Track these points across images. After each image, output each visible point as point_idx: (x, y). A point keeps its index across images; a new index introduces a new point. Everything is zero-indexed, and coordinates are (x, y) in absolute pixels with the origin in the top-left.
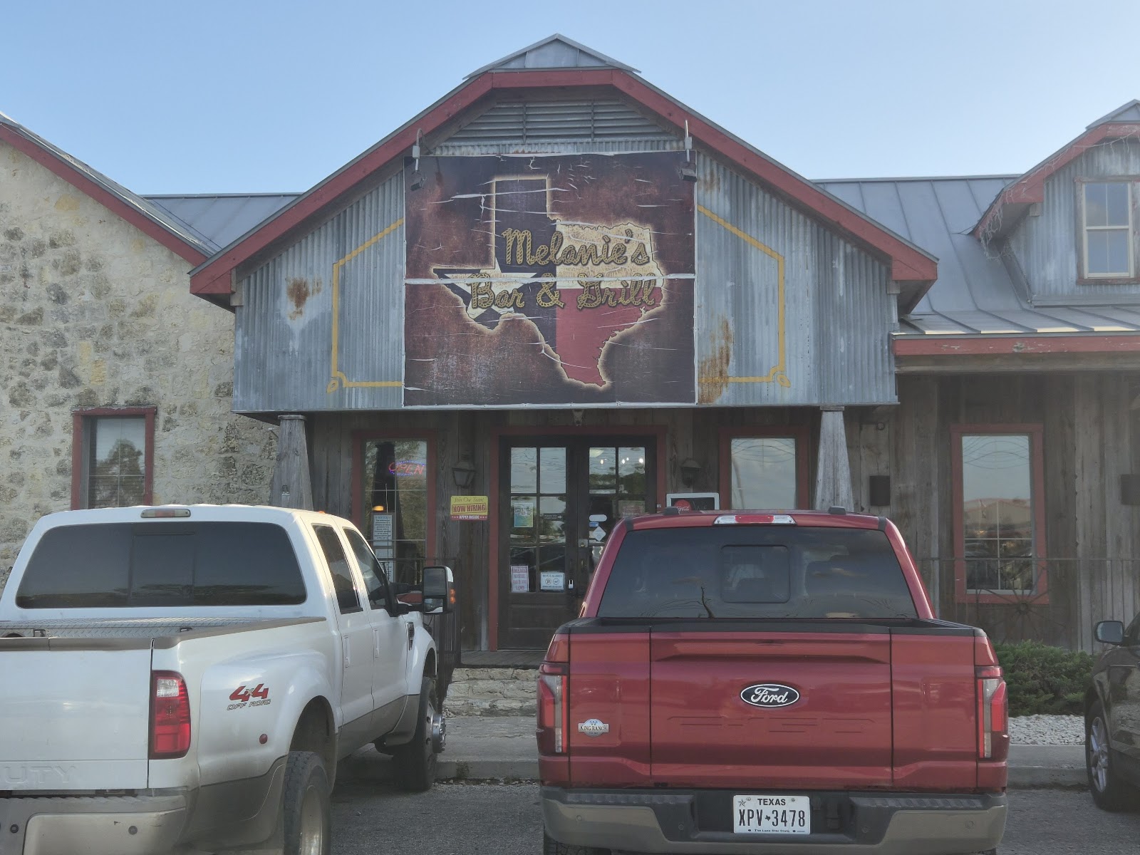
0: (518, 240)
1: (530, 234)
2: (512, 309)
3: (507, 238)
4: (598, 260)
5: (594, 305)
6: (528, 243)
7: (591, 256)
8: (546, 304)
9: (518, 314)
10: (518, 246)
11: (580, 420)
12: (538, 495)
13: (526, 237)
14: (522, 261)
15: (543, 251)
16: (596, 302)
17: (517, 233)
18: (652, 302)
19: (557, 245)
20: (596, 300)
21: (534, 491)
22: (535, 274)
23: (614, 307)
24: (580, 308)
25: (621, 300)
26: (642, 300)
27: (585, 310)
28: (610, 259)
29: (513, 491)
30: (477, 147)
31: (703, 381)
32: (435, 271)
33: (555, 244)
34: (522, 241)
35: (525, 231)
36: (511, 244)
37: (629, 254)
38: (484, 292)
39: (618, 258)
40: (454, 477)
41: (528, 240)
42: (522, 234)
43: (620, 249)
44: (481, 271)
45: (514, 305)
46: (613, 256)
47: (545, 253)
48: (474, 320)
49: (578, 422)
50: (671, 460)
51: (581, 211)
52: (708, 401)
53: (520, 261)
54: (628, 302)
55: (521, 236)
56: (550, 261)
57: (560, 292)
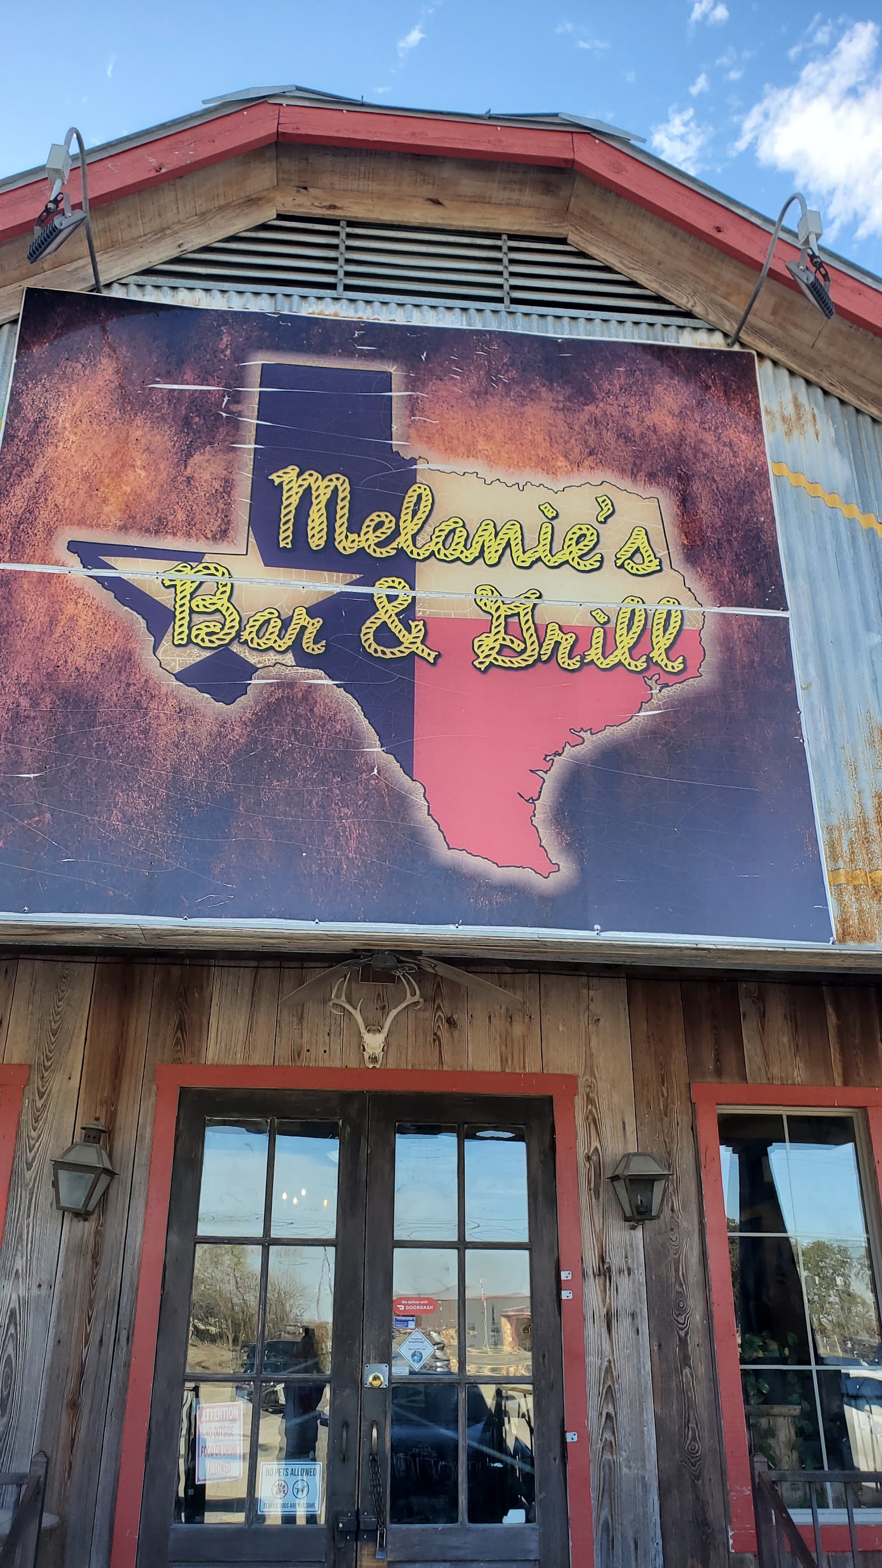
0: (315, 494)
1: (347, 485)
2: (289, 658)
3: (285, 488)
4: (528, 558)
5: (518, 662)
6: (340, 504)
7: (508, 544)
8: (387, 651)
9: (302, 670)
10: (314, 508)
11: (378, 1052)
12: (267, 1242)
13: (335, 491)
14: (322, 542)
15: (380, 525)
16: (524, 656)
17: (312, 479)
18: (678, 665)
19: (419, 515)
20: (524, 651)
21: (258, 1232)
22: (356, 577)
23: (573, 671)
24: (483, 667)
25: (594, 654)
26: (649, 659)
27: (493, 670)
28: (559, 558)
29: (203, 1230)
30: (218, 295)
31: (842, 880)
32: (74, 547)
33: (415, 513)
34: (324, 499)
35: (333, 477)
36: (295, 500)
37: (607, 549)
38: (213, 608)
39: (580, 557)
40: (55, 1184)
41: (341, 495)
42: (326, 482)
43: (584, 535)
44: (207, 558)
45: (296, 647)
46: (566, 551)
47: (387, 530)
48: (179, 677)
49: (374, 1059)
50: (588, 1158)
51: (482, 444)
52: (865, 936)
53: (317, 541)
54: (612, 661)
55: (322, 487)
56: (401, 551)
57: (424, 625)
